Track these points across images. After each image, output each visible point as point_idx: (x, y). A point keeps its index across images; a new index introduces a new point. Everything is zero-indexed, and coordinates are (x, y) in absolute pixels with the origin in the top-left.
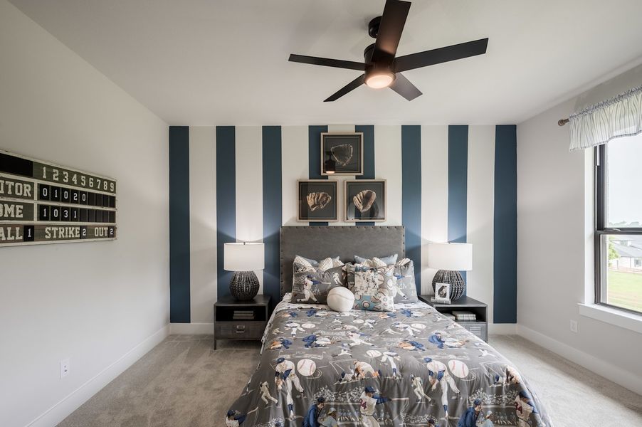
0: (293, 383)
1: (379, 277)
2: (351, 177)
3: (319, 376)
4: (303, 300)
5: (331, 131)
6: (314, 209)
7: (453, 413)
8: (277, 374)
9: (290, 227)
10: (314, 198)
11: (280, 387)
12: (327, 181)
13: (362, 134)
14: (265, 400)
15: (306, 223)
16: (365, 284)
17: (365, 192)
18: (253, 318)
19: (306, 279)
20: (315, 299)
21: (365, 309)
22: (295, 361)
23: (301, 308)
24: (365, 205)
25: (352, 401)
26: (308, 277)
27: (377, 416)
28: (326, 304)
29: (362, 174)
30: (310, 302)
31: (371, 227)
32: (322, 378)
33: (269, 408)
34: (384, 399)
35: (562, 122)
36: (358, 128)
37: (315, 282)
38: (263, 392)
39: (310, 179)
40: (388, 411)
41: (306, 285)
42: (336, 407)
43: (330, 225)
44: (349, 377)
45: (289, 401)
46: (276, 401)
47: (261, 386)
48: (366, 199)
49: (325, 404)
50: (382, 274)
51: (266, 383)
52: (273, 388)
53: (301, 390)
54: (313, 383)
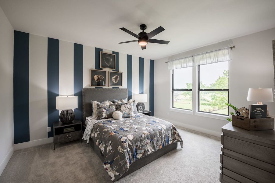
0: (128, 143)
1: (129, 106)
2: (111, 70)
3: (135, 139)
4: (102, 118)
5: (104, 51)
6: (97, 81)
7: (165, 139)
8: (122, 142)
9: (87, 89)
10: (97, 77)
11: (125, 146)
12: (102, 70)
13: (115, 55)
14: (121, 152)
15: (93, 87)
16: (125, 109)
17: (116, 76)
18: (74, 130)
19: (103, 110)
20: (107, 117)
21: (125, 117)
22: (126, 136)
23: (104, 121)
24: (116, 81)
25: (145, 143)
26: (104, 109)
27: (151, 146)
28: (112, 118)
29: (115, 69)
30: (105, 118)
31: (118, 89)
32: (136, 139)
33: (124, 154)
34: (152, 140)
35: (166, 62)
36: (113, 52)
37: (107, 110)
38: (119, 150)
39: (95, 69)
40: (153, 143)
41: (104, 111)
42: (141, 146)
43: (103, 88)
44: (143, 136)
45: (129, 149)
46: (126, 151)
47: (118, 148)
48: (116, 79)
49: (138, 146)
50: (130, 105)
51: (120, 146)
52: (123, 147)
53: (132, 144)
54: (134, 141)
